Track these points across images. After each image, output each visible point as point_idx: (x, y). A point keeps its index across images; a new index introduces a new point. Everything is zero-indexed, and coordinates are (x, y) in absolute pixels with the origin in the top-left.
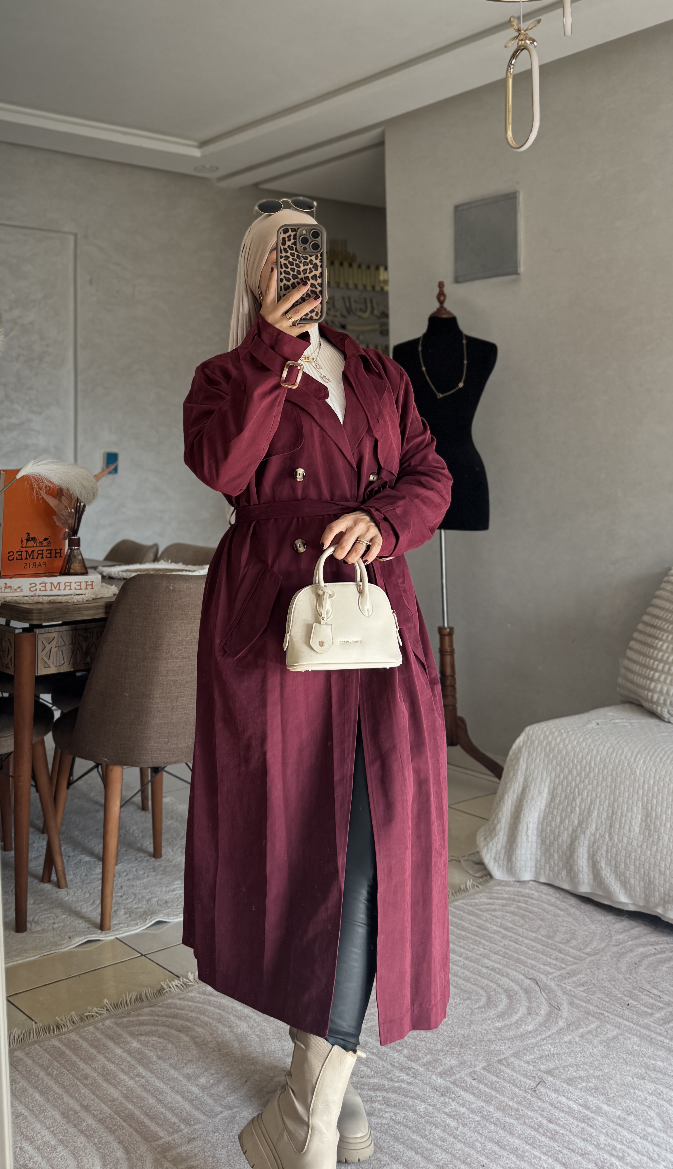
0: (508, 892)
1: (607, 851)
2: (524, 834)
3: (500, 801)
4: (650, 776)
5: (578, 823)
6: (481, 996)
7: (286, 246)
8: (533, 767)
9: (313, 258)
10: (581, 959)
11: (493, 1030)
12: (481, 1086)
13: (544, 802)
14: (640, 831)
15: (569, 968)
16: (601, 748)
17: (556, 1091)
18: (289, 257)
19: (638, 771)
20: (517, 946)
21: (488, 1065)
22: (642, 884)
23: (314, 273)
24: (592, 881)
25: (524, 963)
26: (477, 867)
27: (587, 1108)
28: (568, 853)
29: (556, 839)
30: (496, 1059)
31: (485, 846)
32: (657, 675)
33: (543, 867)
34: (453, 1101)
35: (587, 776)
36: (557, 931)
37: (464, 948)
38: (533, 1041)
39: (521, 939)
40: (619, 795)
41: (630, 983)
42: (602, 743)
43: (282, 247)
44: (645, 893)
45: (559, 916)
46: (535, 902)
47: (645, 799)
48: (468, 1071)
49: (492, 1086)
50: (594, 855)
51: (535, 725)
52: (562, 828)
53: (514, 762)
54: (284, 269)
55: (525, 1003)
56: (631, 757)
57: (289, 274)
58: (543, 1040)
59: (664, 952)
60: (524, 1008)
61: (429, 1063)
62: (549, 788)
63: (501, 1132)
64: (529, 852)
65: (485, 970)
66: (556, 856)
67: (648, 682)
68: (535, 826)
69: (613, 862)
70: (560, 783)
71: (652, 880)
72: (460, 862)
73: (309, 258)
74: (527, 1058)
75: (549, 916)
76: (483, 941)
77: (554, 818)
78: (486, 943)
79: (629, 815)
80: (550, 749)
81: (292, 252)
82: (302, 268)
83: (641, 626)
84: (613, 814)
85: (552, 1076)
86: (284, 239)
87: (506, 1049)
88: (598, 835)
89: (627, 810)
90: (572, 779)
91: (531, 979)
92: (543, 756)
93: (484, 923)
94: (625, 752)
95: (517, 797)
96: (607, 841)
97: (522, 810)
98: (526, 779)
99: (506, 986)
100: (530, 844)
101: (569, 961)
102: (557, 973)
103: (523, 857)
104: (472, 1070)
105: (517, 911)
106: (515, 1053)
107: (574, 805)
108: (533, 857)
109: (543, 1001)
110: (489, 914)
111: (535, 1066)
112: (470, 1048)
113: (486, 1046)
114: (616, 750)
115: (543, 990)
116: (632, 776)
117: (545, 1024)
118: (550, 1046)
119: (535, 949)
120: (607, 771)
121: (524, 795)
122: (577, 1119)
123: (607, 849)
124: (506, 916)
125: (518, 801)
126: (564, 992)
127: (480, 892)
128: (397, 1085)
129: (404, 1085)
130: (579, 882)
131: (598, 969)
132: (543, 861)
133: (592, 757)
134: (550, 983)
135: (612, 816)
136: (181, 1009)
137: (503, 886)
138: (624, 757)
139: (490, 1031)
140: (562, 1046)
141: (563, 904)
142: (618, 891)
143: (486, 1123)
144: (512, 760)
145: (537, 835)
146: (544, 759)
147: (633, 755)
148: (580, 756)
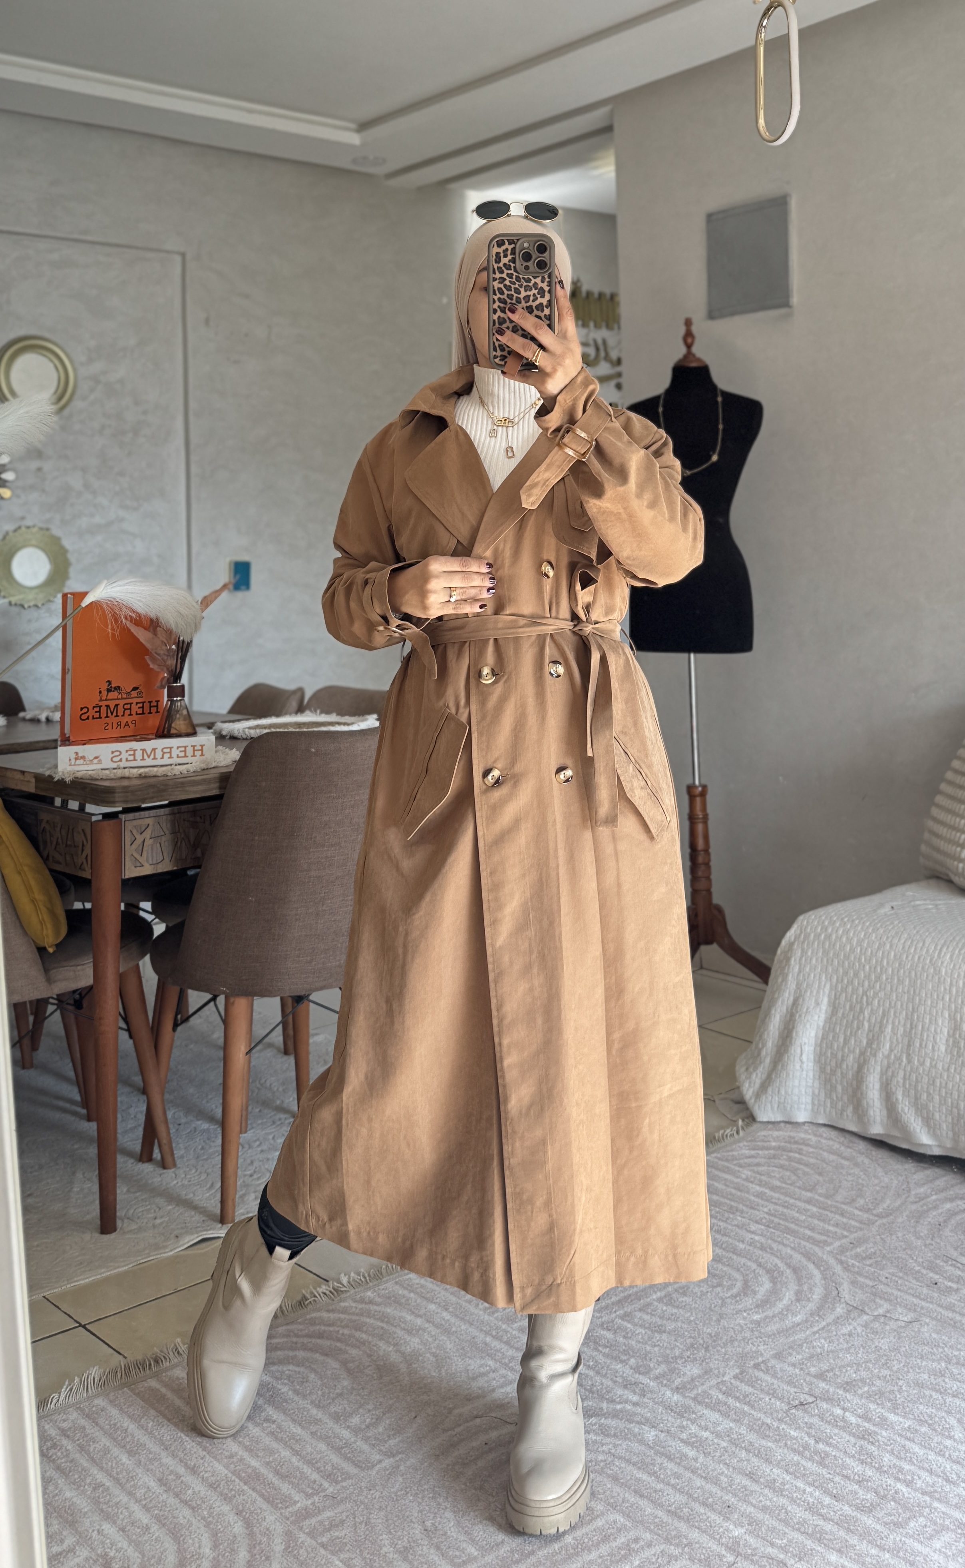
0: (777, 1139)
1: (904, 1078)
2: (797, 1059)
3: (765, 1017)
4: (959, 975)
5: (867, 1043)
6: (736, 1280)
7: (501, 265)
8: (807, 969)
9: (538, 280)
10: (871, 1223)
11: (750, 1325)
12: (731, 1401)
13: (823, 1016)
14: (946, 1050)
15: (852, 1236)
16: (896, 941)
17: (830, 1400)
18: (505, 279)
19: (944, 971)
20: (787, 1211)
21: (741, 1373)
22: (950, 1119)
23: (540, 300)
24: (885, 1121)
25: (795, 1233)
26: (737, 1107)
27: (869, 1420)
28: (855, 1083)
29: (839, 1065)
30: (752, 1363)
31: (747, 1078)
33: (822, 1104)
34: (693, 1423)
35: (878, 978)
36: (840, 1187)
38: (802, 1335)
39: (792, 1201)
40: (921, 1003)
41: (932, 1251)
42: (897, 933)
43: (496, 266)
44: (953, 1130)
45: (843, 1167)
46: (811, 1150)
47: (953, 1006)
48: (714, 1382)
49: (745, 1399)
50: (888, 1084)
51: (811, 913)
52: (846, 1050)
53: (784, 962)
54: (498, 295)
55: (793, 1287)
56: (935, 952)
57: (505, 302)
58: (814, 1333)
60: (792, 1292)
61: (664, 1375)
62: (829, 996)
63: (755, 1461)
64: (803, 1083)
65: (741, 1246)
66: (839, 1088)
67: (959, 849)
68: (812, 1048)
69: (914, 1092)
70: (844, 990)
72: (714, 1101)
74: (792, 1359)
75: (830, 1168)
76: (741, 1206)
77: (836, 1038)
78: (745, 1209)
79: (933, 1028)
80: (831, 945)
81: (509, 272)
82: (523, 294)
83: (949, 775)
84: (912, 1028)
85: (825, 1380)
86: (498, 254)
87: (766, 1351)
88: (893, 1057)
89: (930, 1023)
90: (859, 984)
91: (802, 1253)
92: (820, 954)
93: (742, 1182)
94: (927, 945)
95: (787, 1010)
96: (903, 1064)
97: (793, 1028)
98: (799, 986)
99: (769, 1265)
100: (804, 1073)
101: (854, 1227)
102: (837, 1244)
103: (796, 1091)
104: (719, 1380)
105: (787, 1163)
106: (777, 1354)
107: (861, 1018)
108: (810, 1091)
109: (817, 1281)
110: (751, 1171)
111: (801, 1369)
112: (718, 1351)
113: (739, 1347)
114: (915, 943)
115: (818, 1267)
116: (937, 977)
117: (819, 1312)
118: (823, 1341)
119: (809, 1213)
120: (904, 972)
121: (797, 1008)
122: (854, 1435)
123: (905, 1075)
124: (773, 1171)
125: (788, 1016)
126: (845, 1268)
127: (739, 1141)
128: (619, 1407)
129: (628, 1407)
130: (869, 1120)
131: (891, 1235)
132: (823, 1095)
133: (883, 953)
134: (825, 1257)
135: (910, 1031)
136: (329, 1325)
137: (770, 1130)
138: (925, 950)
139: (745, 1327)
140: (838, 1340)
141: (849, 1150)
142: (918, 1131)
143: (735, 1449)
144: (780, 962)
145: (815, 1060)
146: (823, 960)
147: (937, 949)
148: (870, 953)
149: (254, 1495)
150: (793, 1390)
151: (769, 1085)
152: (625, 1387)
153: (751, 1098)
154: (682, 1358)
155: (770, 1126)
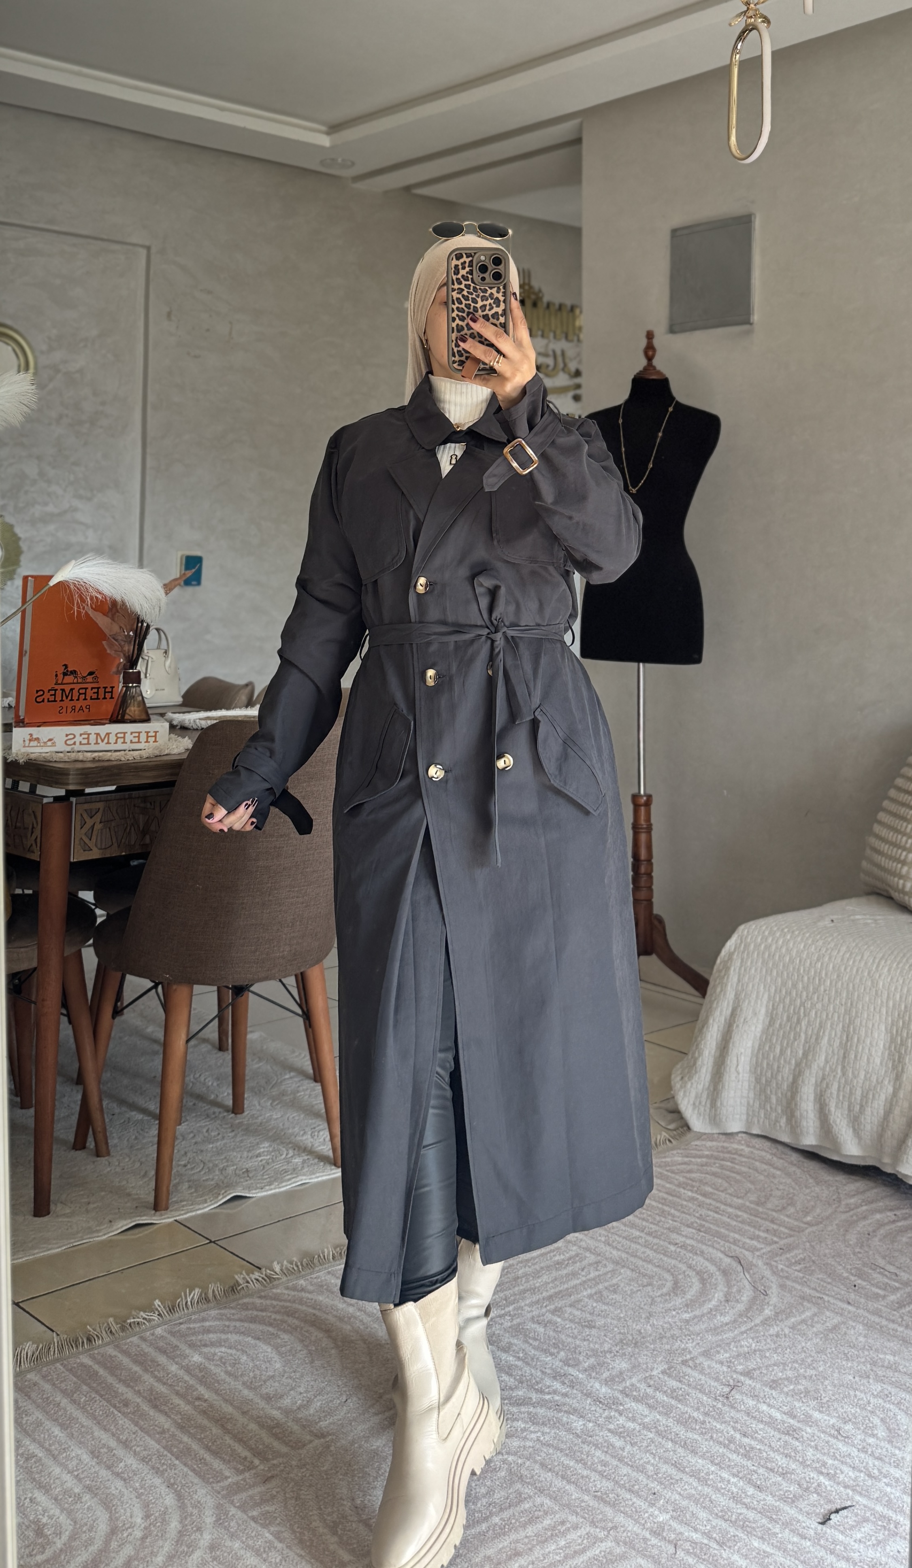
0: (711, 1148)
1: (839, 1090)
2: (733, 1069)
3: (703, 1027)
4: (896, 989)
5: (803, 1054)
6: (666, 1280)
7: (460, 276)
8: (747, 979)
9: (494, 291)
10: (799, 1231)
11: (679, 1324)
12: (658, 1395)
13: (760, 1027)
14: (881, 1064)
15: (782, 1242)
16: (835, 953)
17: (755, 1397)
18: (462, 290)
19: (881, 984)
20: (716, 1215)
21: (669, 1369)
23: (495, 310)
24: (817, 1132)
25: (724, 1238)
26: (670, 1116)
27: (793, 1417)
28: (789, 1094)
29: (774, 1076)
30: (680, 1359)
31: (681, 1087)
33: (755, 1114)
34: (621, 1415)
35: (816, 990)
36: (771, 1195)
37: (647, 1221)
38: (730, 1335)
39: (723, 1207)
40: (857, 1016)
41: (860, 1259)
42: (836, 945)
45: (773, 1177)
46: (744, 1159)
47: (890, 1019)
48: (642, 1376)
49: (673, 1394)
50: (821, 1096)
51: (751, 923)
52: (782, 1062)
53: (723, 974)
54: (456, 305)
55: (722, 1288)
56: (871, 965)
57: (462, 311)
58: (742, 1333)
59: (905, 1218)
60: (721, 1294)
61: (592, 1368)
62: (766, 1007)
63: (680, 1450)
64: (738, 1094)
65: (672, 1248)
66: (774, 1099)
68: (748, 1059)
69: (846, 1104)
70: (782, 1000)
73: (489, 291)
74: (720, 1357)
75: (761, 1177)
76: (673, 1211)
77: (772, 1048)
78: (677, 1214)
79: (868, 1041)
80: (769, 955)
81: (467, 282)
82: (480, 304)
83: (892, 793)
84: (847, 1040)
85: (751, 1378)
86: (457, 266)
87: (693, 1347)
88: (828, 1069)
89: (866, 1035)
90: (797, 995)
91: (731, 1257)
92: (759, 964)
93: (674, 1187)
94: (865, 958)
95: (725, 1020)
96: (838, 1076)
97: (731, 1038)
98: (737, 996)
99: (699, 1267)
100: (740, 1084)
101: (784, 1234)
102: (766, 1249)
103: (730, 1102)
104: (648, 1374)
105: (719, 1170)
106: (705, 1351)
107: (798, 1030)
108: (744, 1101)
109: (745, 1284)
110: (684, 1177)
111: (729, 1367)
112: (647, 1347)
113: (667, 1344)
114: (853, 955)
115: (747, 1270)
116: (874, 990)
117: (746, 1313)
118: (750, 1341)
119: (739, 1219)
120: (842, 984)
121: (735, 1018)
122: (777, 1430)
123: (839, 1087)
124: (705, 1178)
125: (726, 1026)
126: (773, 1272)
127: (673, 1149)
128: (547, 1397)
129: (557, 1398)
130: (800, 1132)
131: (819, 1242)
132: (757, 1105)
133: (822, 964)
134: (754, 1262)
135: (846, 1043)
136: (262, 1311)
137: (702, 1141)
138: (862, 962)
139: (673, 1325)
140: (765, 1340)
141: (781, 1161)
143: (660, 1440)
144: (720, 971)
145: (750, 1070)
146: (761, 969)
147: (874, 961)
148: (808, 964)
149: (186, 1469)
152: (555, 1378)
153: (684, 1108)
154: (611, 1352)
155: (704, 1137)
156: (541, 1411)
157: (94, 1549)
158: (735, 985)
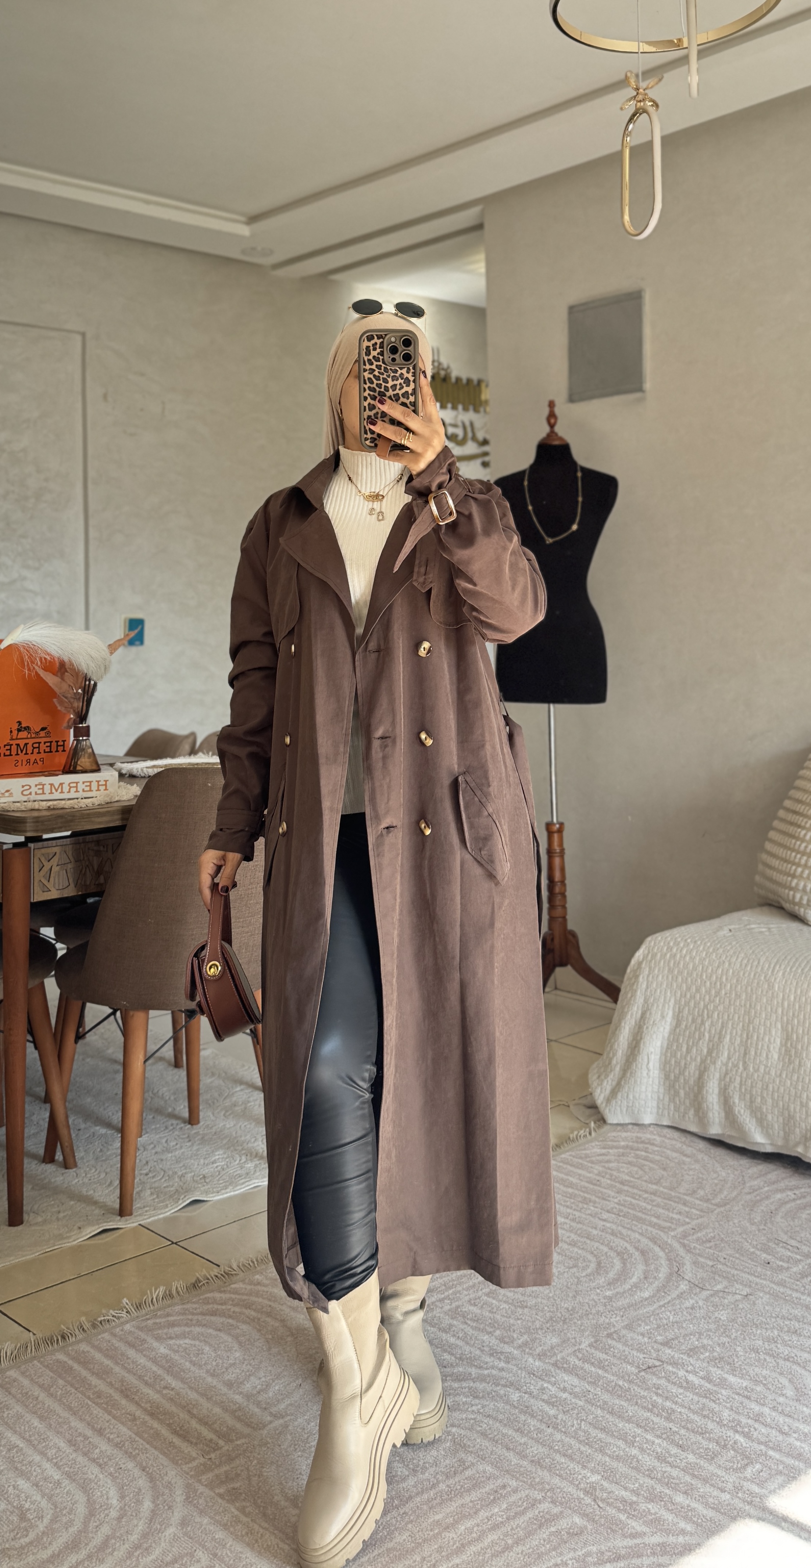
0: (624, 1139)
1: (741, 1084)
2: (644, 1067)
3: (616, 1029)
4: (790, 991)
5: (708, 1052)
6: (590, 1261)
7: (371, 357)
8: (654, 986)
9: (404, 371)
10: (709, 1211)
11: (603, 1301)
12: (586, 1366)
13: (668, 1029)
14: (779, 1058)
15: (693, 1223)
16: (734, 960)
17: (673, 1364)
18: (374, 370)
19: (776, 987)
20: (634, 1201)
21: (596, 1342)
22: (781, 1119)
23: (405, 389)
24: (723, 1120)
25: (641, 1221)
26: (588, 1111)
27: (709, 1381)
28: (696, 1088)
29: (681, 1073)
30: (605, 1333)
31: (598, 1085)
32: (800, 870)
33: (667, 1107)
34: (552, 1385)
35: (718, 994)
36: (682, 1180)
37: (571, 1208)
38: (650, 1309)
39: (638, 1193)
40: (755, 1016)
41: (765, 1235)
42: (734, 953)
43: (366, 358)
44: (784, 1130)
45: (684, 1163)
46: (656, 1149)
47: (785, 1019)
48: (570, 1350)
49: (599, 1364)
50: (725, 1089)
51: (657, 935)
52: (689, 1059)
53: (632, 981)
54: (368, 384)
55: (641, 1267)
56: (768, 969)
57: (374, 390)
58: (660, 1307)
59: (804, 1197)
60: (640, 1272)
61: (526, 1344)
62: (673, 1011)
63: (608, 1416)
64: (650, 1089)
65: (595, 1232)
66: (681, 1093)
67: (789, 879)
68: (658, 1057)
69: (748, 1096)
70: (687, 1004)
71: (792, 1114)
72: (569, 1106)
73: (400, 372)
74: (641, 1329)
75: (672, 1164)
76: (593, 1198)
77: (679, 1047)
78: (597, 1200)
79: (767, 1039)
80: (674, 963)
81: (378, 363)
82: (391, 383)
83: (781, 813)
84: (748, 1038)
85: (670, 1347)
86: (368, 347)
87: (617, 1322)
88: (730, 1065)
89: (765, 1033)
90: (700, 998)
91: (648, 1238)
92: (666, 972)
93: (595, 1177)
94: (761, 964)
95: (636, 1022)
96: (740, 1071)
97: (641, 1038)
98: (646, 1001)
99: (620, 1248)
100: (651, 1079)
101: (694, 1215)
102: (680, 1229)
103: (643, 1096)
104: (576, 1348)
105: (635, 1160)
106: (627, 1325)
107: (702, 1029)
108: (654, 1096)
109: (663, 1262)
110: (604, 1167)
111: (649, 1338)
112: (575, 1323)
113: (593, 1319)
114: (751, 961)
115: (663, 1249)
116: (771, 992)
117: (663, 1289)
118: (669, 1313)
119: (654, 1204)
120: (741, 987)
121: (644, 1020)
122: (697, 1394)
123: (741, 1081)
124: (622, 1167)
125: (637, 1027)
126: (688, 1250)
127: (591, 1141)
128: (486, 1372)
129: (494, 1372)
130: (708, 1122)
131: (728, 1221)
132: (667, 1099)
133: (722, 970)
134: (669, 1241)
135: (746, 1041)
136: (222, 1304)
137: (619, 1131)
138: (760, 969)
139: (598, 1301)
140: (682, 1313)
141: (690, 1149)
142: (753, 1130)
143: (590, 1407)
144: (630, 979)
145: (660, 1068)
146: (667, 977)
147: (769, 966)
148: (710, 971)
149: (156, 1453)
150: (642, 1356)
151: (619, 1091)
152: (491, 1355)
153: (602, 1103)
154: (542, 1329)
155: (619, 1128)
156: (480, 1386)
157: (73, 1530)
158: (644, 990)
